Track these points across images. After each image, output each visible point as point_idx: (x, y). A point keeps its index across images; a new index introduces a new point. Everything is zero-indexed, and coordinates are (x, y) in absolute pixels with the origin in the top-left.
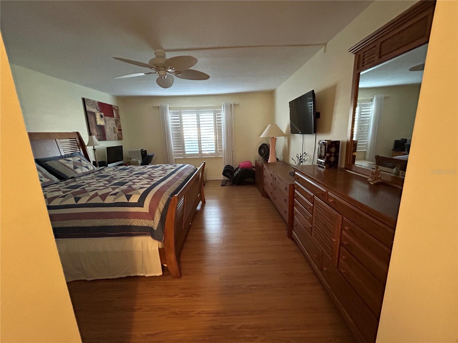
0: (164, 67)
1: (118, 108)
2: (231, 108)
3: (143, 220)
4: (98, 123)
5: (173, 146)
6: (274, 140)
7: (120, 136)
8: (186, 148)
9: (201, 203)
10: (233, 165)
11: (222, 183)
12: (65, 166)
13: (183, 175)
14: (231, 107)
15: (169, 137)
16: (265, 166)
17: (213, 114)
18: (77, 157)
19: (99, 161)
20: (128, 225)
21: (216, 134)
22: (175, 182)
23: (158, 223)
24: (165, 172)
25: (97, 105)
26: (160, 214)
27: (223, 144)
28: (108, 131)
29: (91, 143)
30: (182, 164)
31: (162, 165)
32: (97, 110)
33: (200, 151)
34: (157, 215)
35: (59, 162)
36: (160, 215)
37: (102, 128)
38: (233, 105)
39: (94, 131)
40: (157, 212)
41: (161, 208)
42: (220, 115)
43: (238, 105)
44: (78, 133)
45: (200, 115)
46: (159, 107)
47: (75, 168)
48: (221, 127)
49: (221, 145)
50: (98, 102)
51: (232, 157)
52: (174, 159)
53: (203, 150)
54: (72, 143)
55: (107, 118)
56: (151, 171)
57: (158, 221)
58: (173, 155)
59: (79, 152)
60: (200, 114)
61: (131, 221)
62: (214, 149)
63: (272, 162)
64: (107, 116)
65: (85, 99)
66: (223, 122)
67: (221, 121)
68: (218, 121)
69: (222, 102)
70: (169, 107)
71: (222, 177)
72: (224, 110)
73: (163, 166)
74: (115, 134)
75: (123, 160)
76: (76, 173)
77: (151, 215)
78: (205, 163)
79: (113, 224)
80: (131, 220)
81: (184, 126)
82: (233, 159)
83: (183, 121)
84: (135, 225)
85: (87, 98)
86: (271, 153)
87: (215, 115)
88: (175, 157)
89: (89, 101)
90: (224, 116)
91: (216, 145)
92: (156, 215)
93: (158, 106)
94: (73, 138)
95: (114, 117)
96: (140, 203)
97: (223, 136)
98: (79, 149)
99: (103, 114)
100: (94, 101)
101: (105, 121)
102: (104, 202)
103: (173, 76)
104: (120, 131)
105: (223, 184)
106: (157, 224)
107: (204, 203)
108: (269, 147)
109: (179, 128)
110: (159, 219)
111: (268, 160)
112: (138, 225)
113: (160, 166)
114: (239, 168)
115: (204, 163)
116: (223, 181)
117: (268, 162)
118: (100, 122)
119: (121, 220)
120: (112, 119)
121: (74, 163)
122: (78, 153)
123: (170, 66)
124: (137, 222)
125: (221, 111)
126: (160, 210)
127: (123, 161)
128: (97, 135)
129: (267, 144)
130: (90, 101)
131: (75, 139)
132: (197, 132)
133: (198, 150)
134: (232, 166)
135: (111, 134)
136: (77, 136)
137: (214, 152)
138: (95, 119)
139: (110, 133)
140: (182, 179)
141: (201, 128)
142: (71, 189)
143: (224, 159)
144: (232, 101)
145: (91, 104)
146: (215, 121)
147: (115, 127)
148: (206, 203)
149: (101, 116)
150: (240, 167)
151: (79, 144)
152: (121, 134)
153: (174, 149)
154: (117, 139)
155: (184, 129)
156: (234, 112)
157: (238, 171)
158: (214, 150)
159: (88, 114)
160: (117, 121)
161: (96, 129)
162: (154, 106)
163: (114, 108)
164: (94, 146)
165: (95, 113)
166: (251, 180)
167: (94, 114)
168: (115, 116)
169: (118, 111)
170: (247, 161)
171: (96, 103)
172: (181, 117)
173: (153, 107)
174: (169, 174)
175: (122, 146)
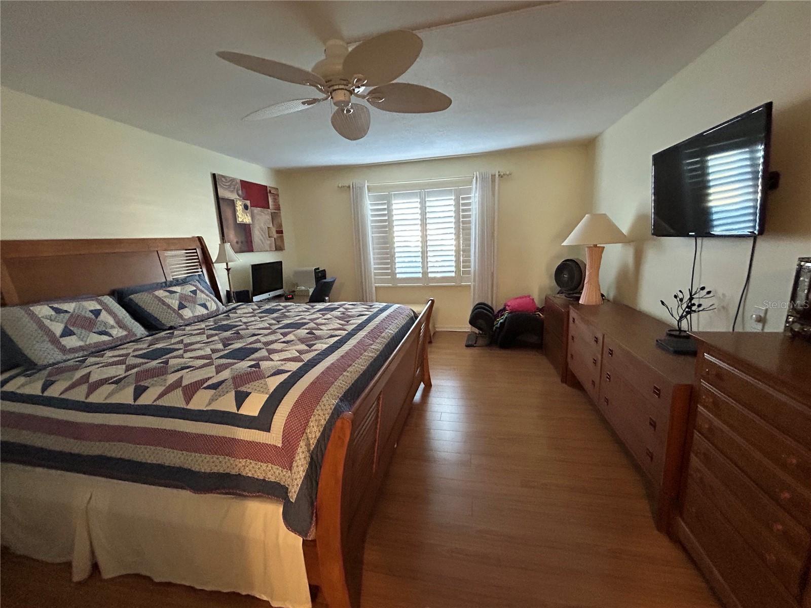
0: (343, 82)
1: (278, 191)
2: (492, 183)
3: (267, 466)
4: (240, 220)
5: (374, 262)
6: (597, 251)
7: (279, 243)
8: (397, 265)
9: (422, 386)
10: (492, 303)
11: (468, 340)
12: (164, 303)
13: (381, 333)
14: (493, 181)
15: (366, 244)
16: (573, 314)
17: (453, 198)
18: (191, 284)
19: (235, 291)
20: (233, 472)
21: (458, 238)
22: (361, 354)
23: (300, 482)
24: (345, 325)
25: (239, 186)
26: (308, 455)
27: (472, 258)
28: (257, 236)
29: (222, 257)
30: (385, 304)
31: (345, 304)
32: (239, 195)
33: (425, 273)
34: (300, 459)
35: (153, 294)
36: (308, 459)
37: (245, 230)
38: (497, 176)
39: (231, 234)
40: (300, 450)
41: (312, 438)
42: (469, 198)
43: (508, 175)
44: (200, 239)
45: (427, 199)
46: (349, 187)
47: (182, 306)
48: (469, 222)
49: (469, 261)
50: (242, 181)
51: (490, 286)
52: (374, 289)
53: (430, 270)
54: (189, 257)
55: (257, 210)
56: (318, 318)
57: (300, 478)
58: (373, 279)
59: (199, 275)
60: (428, 197)
61: (240, 465)
62: (453, 269)
63: (591, 304)
64: (257, 206)
65: (216, 175)
66: (474, 213)
67: (469, 210)
68: (464, 211)
69: (476, 171)
70: (367, 186)
71: (468, 328)
72: (476, 188)
73: (347, 306)
74: (270, 240)
75: (282, 288)
76: (181, 316)
77: (285, 455)
78: (433, 301)
79: (199, 467)
80: (240, 462)
81: (395, 223)
82: (492, 292)
83: (395, 212)
84: (250, 475)
85: (221, 174)
86: (588, 282)
87: (457, 200)
88: (375, 283)
89: (223, 179)
90: (477, 199)
91: (457, 261)
92: (297, 458)
93: (347, 185)
94: (190, 248)
95: (269, 208)
96: (263, 422)
97: (473, 243)
98: (201, 268)
99: (248, 203)
100: (233, 180)
101: (253, 217)
102: (188, 407)
103: (368, 105)
104: (280, 233)
105: (470, 343)
106: (298, 485)
107: (428, 386)
108: (583, 270)
109: (385, 227)
110: (304, 471)
111: (578, 298)
112: (256, 477)
113: (341, 306)
114: (504, 309)
115: (430, 301)
116: (470, 335)
117: (580, 302)
118: (243, 217)
119: (218, 458)
120: (266, 212)
121: (183, 298)
122: (197, 278)
123: (355, 76)
124: (253, 467)
125: (471, 189)
126: (308, 445)
127: (282, 290)
128: (237, 242)
129: (578, 259)
130: (226, 180)
131: (195, 251)
132: (420, 233)
133: (420, 270)
134: (490, 304)
135: (263, 240)
136: (199, 244)
137: (453, 274)
138: (234, 211)
139: (262, 238)
140: (378, 346)
141: (428, 227)
142: (146, 361)
143: (474, 290)
144: (496, 168)
145: (227, 184)
146: (457, 212)
147: (271, 226)
148: (433, 389)
149: (246, 207)
150: (507, 307)
151: (200, 258)
152: (282, 238)
153: (375, 269)
154: (275, 249)
155: (395, 229)
156: (499, 193)
157: (504, 317)
158: (453, 271)
159: (221, 202)
160: (275, 216)
161: (235, 230)
162: (340, 186)
163: (270, 192)
164: (227, 264)
165: (233, 200)
166: (534, 339)
167: (232, 203)
168: (270, 206)
169: (276, 197)
170: (526, 297)
171: (237, 183)
172: (389, 204)
173: (338, 187)
174: (353, 330)
175: (281, 262)
